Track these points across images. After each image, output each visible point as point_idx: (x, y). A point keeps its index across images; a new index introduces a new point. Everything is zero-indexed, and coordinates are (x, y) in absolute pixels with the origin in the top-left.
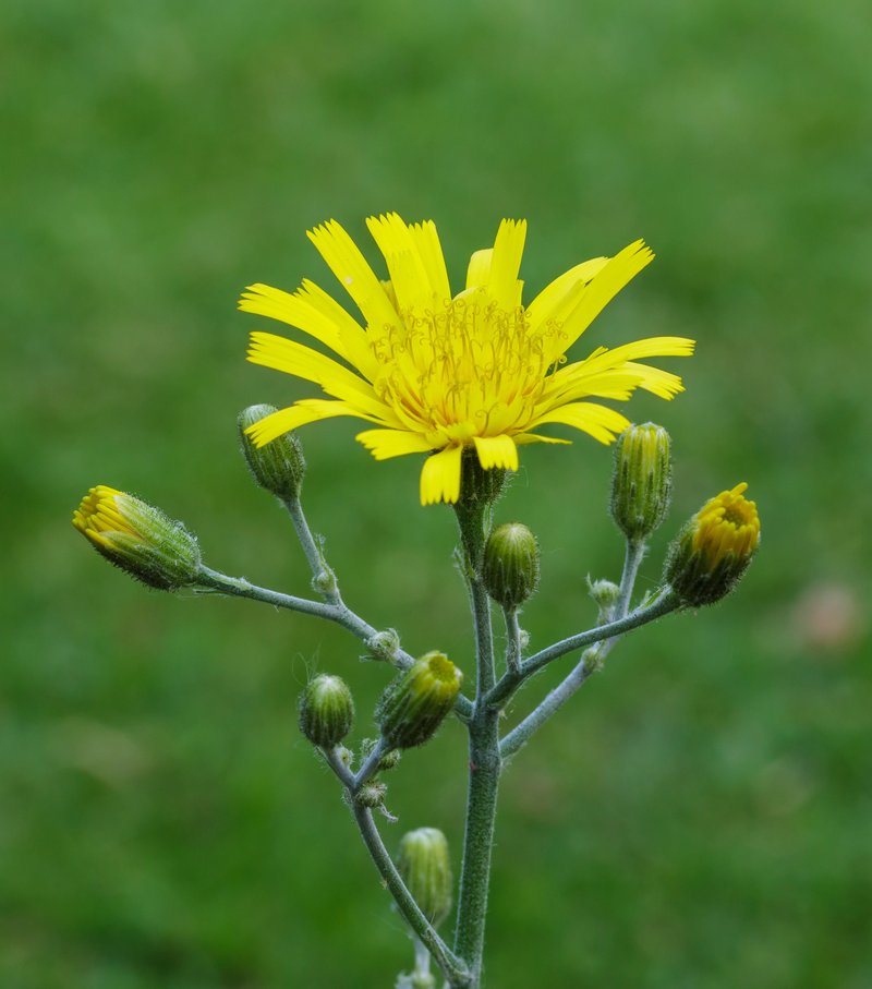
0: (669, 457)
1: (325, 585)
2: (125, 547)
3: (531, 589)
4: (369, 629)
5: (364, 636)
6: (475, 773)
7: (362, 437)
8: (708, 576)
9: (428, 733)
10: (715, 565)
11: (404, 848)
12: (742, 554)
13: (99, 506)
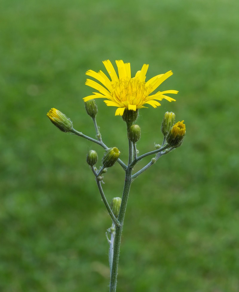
0: (174, 119)
1: (99, 137)
2: (57, 121)
3: (138, 139)
4: (107, 147)
5: (105, 148)
6: (126, 181)
7: (106, 101)
8: (174, 139)
9: (112, 165)
10: (175, 137)
11: (113, 201)
12: (181, 135)
13: (52, 112)
